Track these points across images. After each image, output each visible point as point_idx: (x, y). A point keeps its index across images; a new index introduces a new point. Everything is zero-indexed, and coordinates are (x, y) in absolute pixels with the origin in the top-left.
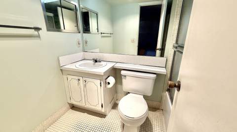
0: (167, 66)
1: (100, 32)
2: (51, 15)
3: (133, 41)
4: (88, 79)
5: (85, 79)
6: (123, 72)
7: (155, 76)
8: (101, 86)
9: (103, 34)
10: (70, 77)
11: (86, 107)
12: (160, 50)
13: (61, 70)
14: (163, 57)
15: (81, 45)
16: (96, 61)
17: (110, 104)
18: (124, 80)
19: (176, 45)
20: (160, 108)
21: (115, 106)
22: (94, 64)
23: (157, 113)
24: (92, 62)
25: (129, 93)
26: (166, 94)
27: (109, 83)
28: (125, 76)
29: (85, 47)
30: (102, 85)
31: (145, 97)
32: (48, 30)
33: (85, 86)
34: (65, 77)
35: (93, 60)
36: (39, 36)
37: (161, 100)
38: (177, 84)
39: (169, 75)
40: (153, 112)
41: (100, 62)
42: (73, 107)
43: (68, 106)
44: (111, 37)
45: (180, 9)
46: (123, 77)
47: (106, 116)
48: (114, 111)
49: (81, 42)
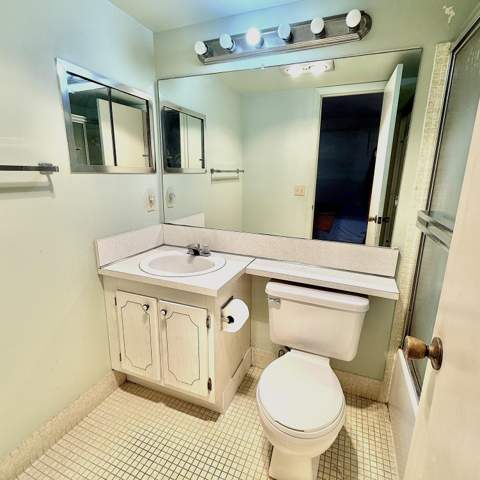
0: (401, 274)
1: (208, 167)
2: (80, 119)
3: (299, 193)
4: (172, 307)
5: (164, 304)
6: (272, 289)
7: (365, 302)
8: (208, 326)
9: (216, 175)
10: (122, 297)
11: (162, 384)
12: (379, 220)
13: (101, 277)
14: (389, 246)
15: (156, 206)
16: (196, 253)
17: (231, 380)
18: (273, 312)
19: (426, 218)
20: (381, 398)
21: (246, 385)
22: (190, 261)
23: (371, 415)
24: (184, 254)
25: (289, 349)
26: (398, 357)
27: (231, 320)
28: (278, 300)
29: (166, 209)
30: (212, 325)
31: (336, 365)
32: (75, 169)
33: (164, 324)
34: (109, 297)
35: (189, 247)
36: (49, 188)
37: (382, 374)
38: (431, 348)
39: (406, 302)
40: (359, 411)
41: (206, 254)
42: (127, 381)
43: (112, 378)
44: (237, 179)
45: (436, 117)
46: (270, 301)
47: (219, 414)
48: (243, 400)
49: (157, 198)
